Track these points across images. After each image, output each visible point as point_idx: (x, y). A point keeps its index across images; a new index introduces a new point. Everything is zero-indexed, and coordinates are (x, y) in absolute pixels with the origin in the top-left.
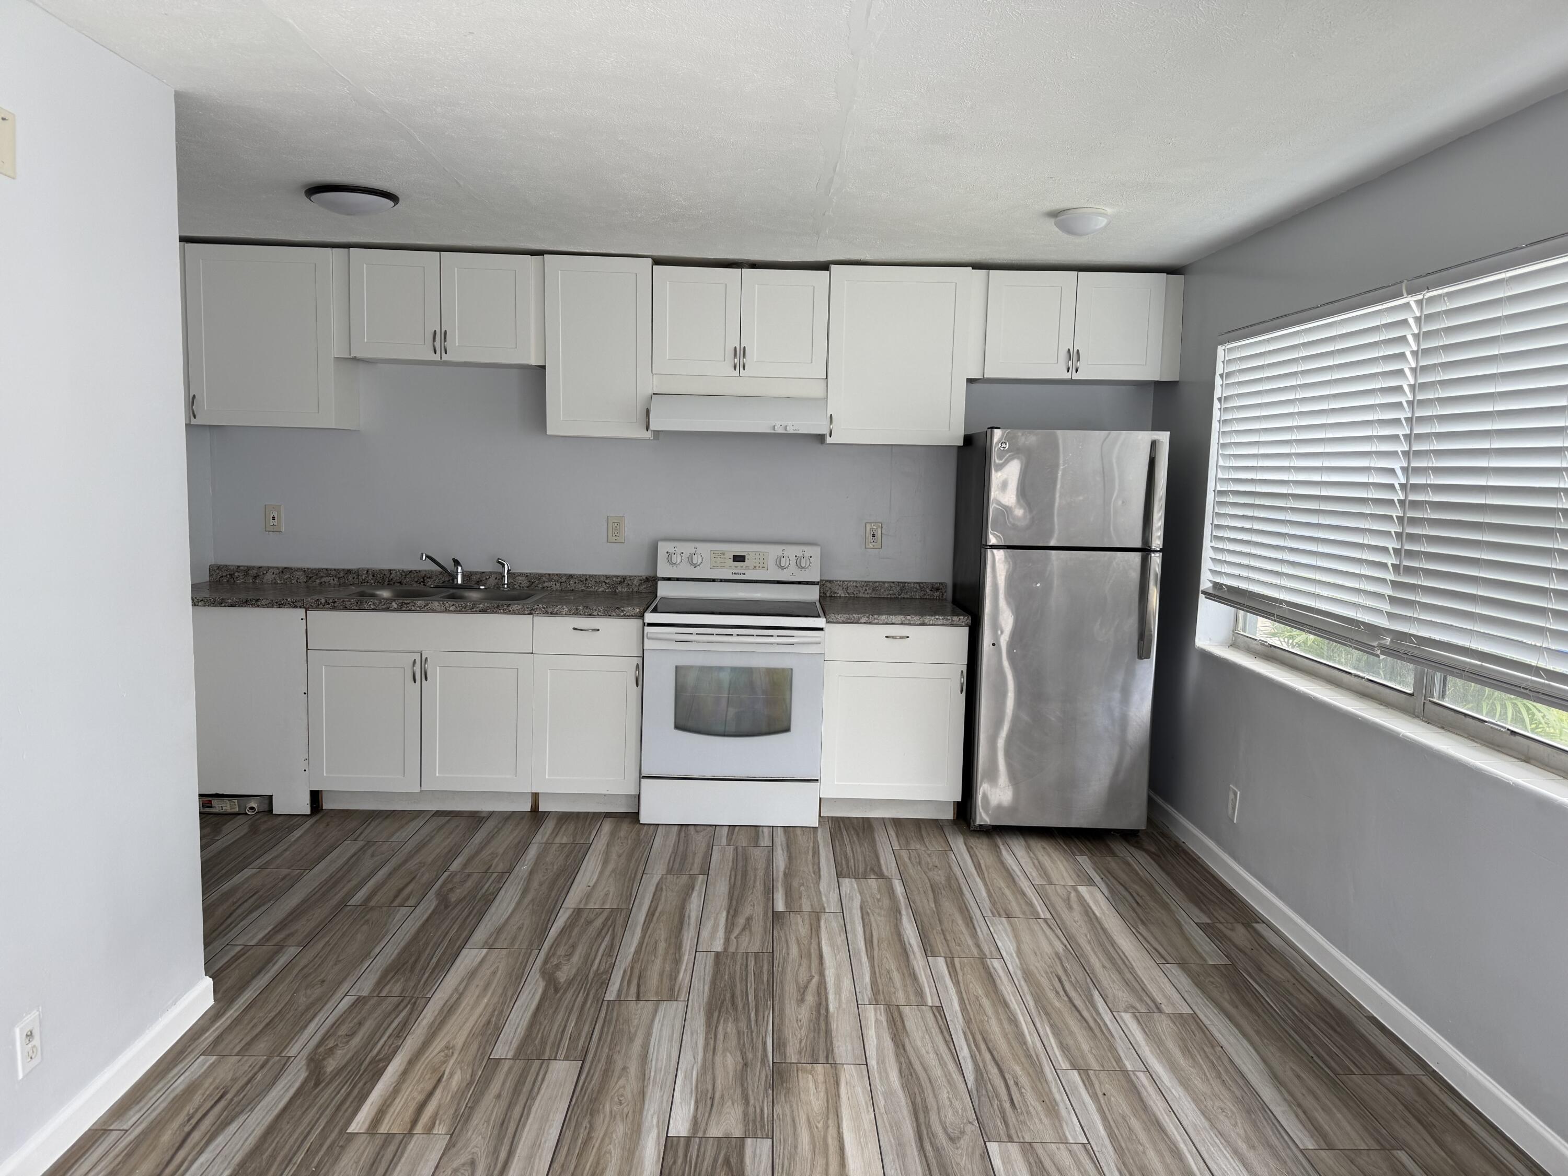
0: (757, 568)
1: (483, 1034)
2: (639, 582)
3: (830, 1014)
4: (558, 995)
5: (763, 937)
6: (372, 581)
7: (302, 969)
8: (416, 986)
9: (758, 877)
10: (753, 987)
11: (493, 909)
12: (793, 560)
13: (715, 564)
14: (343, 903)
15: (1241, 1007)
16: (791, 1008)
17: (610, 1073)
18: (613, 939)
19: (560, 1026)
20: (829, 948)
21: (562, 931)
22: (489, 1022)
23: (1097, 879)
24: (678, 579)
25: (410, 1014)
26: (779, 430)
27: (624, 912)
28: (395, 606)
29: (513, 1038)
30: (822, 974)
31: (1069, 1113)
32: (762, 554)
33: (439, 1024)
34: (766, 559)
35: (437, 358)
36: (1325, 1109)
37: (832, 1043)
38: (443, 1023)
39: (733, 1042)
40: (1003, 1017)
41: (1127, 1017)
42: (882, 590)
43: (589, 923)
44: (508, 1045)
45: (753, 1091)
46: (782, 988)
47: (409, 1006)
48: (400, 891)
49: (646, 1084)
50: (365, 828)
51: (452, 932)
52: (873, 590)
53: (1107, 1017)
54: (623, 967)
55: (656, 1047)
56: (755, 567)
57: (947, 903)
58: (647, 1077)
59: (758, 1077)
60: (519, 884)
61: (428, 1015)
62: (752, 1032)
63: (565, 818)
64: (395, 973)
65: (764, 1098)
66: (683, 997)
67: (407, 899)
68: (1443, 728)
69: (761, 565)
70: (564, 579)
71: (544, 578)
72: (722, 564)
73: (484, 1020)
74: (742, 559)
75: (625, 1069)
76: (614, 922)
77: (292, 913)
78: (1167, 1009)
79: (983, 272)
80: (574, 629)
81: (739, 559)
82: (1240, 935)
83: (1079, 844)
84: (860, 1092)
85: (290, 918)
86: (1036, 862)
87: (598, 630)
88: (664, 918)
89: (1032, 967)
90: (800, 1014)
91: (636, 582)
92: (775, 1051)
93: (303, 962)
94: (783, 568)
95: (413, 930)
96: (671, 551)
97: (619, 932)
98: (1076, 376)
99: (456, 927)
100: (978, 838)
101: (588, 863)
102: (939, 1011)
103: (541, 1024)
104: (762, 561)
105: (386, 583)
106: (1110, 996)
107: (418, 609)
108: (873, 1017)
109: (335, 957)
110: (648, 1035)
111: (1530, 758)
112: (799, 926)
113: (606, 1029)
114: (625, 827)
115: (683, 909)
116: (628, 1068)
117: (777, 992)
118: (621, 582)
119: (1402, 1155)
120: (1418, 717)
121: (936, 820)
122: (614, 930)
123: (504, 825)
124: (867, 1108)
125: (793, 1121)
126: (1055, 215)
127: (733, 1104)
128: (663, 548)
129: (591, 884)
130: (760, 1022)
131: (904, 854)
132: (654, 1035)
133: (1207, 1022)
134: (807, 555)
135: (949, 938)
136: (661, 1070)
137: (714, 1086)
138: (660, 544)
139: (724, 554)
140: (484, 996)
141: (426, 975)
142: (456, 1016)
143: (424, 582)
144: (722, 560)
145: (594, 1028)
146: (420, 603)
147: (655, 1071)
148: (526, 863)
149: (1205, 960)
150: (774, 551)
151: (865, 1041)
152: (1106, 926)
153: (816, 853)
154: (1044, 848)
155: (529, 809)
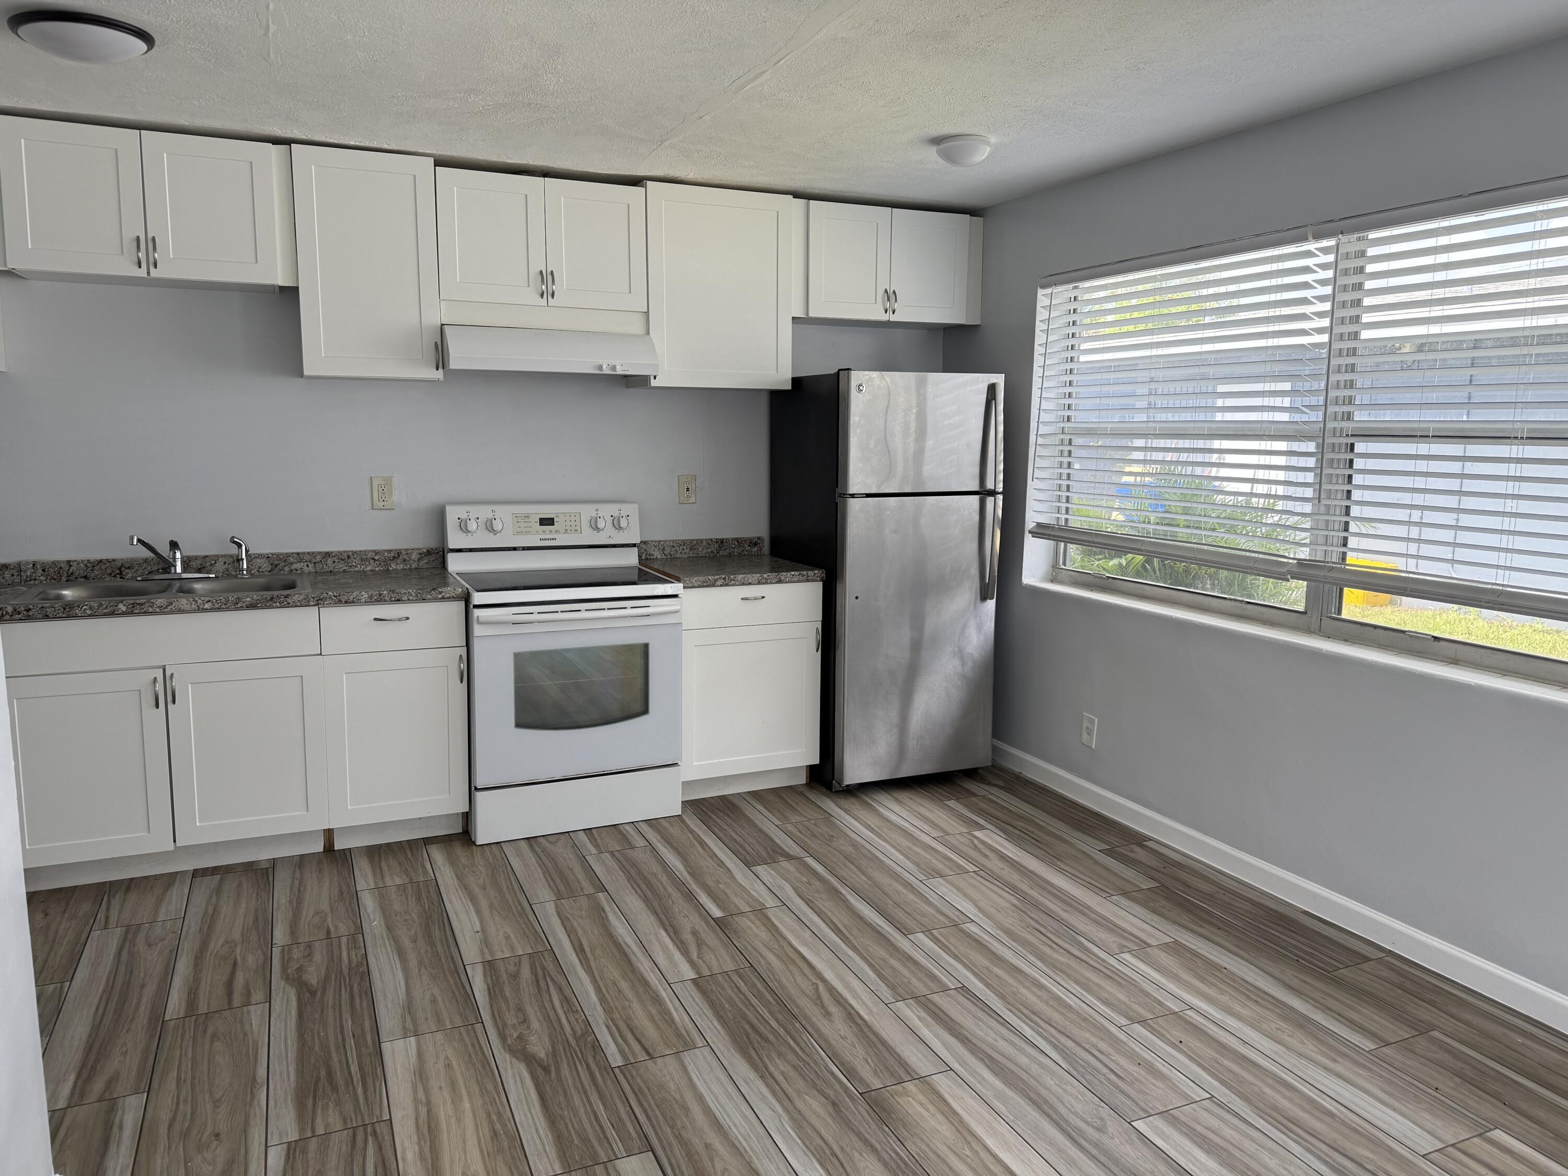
0: (569, 531)
1: (501, 1150)
2: (418, 556)
3: (869, 1023)
4: (553, 1074)
5: (727, 951)
6: (42, 578)
7: (170, 1126)
8: (357, 1108)
9: (664, 883)
10: (766, 1011)
11: (377, 985)
12: (610, 520)
13: (519, 530)
14: (158, 1021)
15: (1205, 925)
16: (824, 1026)
17: (696, 1157)
18: (560, 990)
19: (586, 1112)
20: (805, 948)
21: (490, 993)
22: (495, 1134)
23: (982, 822)
24: (471, 550)
25: (380, 1148)
26: (606, 371)
27: (546, 954)
28: (124, 609)
29: (543, 1145)
30: (824, 980)
31: (1171, 1071)
32: (573, 515)
33: (431, 1151)
34: (578, 522)
35: (142, 272)
36: (1352, 1008)
37: (899, 1056)
38: (435, 1149)
39: (800, 1084)
40: (1028, 984)
41: (1127, 956)
42: (700, 549)
43: (515, 976)
44: (544, 1155)
45: (868, 1133)
46: (797, 1006)
47: (370, 1138)
48: (230, 984)
49: (747, 1159)
50: (108, 910)
51: (348, 1025)
52: (691, 549)
53: (1112, 961)
54: (601, 1022)
55: (721, 1110)
56: (566, 530)
57: (876, 874)
58: (743, 1151)
59: (859, 1113)
60: (385, 944)
61: (407, 1144)
62: (809, 1064)
63: (375, 853)
64: (314, 1098)
65: (886, 1138)
66: (700, 1042)
67: (248, 994)
68: (1346, 641)
69: (573, 528)
70: (318, 558)
71: (292, 559)
72: (529, 530)
73: (486, 1131)
74: (550, 522)
75: (707, 1146)
76: (544, 969)
77: (90, 1050)
78: (1153, 942)
79: (801, 202)
80: (376, 619)
81: (547, 522)
82: (1140, 854)
83: (939, 790)
84: (974, 1103)
85: (92, 1057)
86: (916, 814)
87: (408, 618)
88: (598, 952)
89: (1007, 925)
90: (840, 1030)
91: (414, 556)
92: (850, 1079)
93: (165, 1116)
94: (597, 529)
95: (292, 1034)
96: (464, 516)
97: (560, 979)
98: (893, 318)
99: (347, 1016)
100: (845, 799)
101: (451, 902)
102: (964, 990)
103: (562, 1117)
104: (573, 523)
105: (64, 579)
106: (1096, 939)
107: (158, 610)
108: (911, 1013)
109: (207, 1096)
110: (700, 1099)
111: (1458, 660)
112: (751, 927)
113: (645, 1104)
114: (459, 851)
115: (612, 936)
116: (710, 1145)
117: (796, 1011)
118: (394, 558)
119: (1436, 1034)
120: (1314, 633)
121: (790, 787)
122: (552, 979)
123: (301, 874)
124: (995, 1118)
125: (939, 1156)
126: (937, 141)
127: (861, 1155)
128: (453, 514)
129: (478, 928)
130: (807, 1050)
131: (789, 827)
132: (706, 1095)
133: (1194, 947)
134: (624, 514)
135: (909, 911)
136: (750, 1137)
137: (824, 1140)
138: (449, 509)
139: (528, 517)
140: (461, 1099)
141: (360, 1090)
142: (445, 1135)
143: (121, 574)
144: (528, 525)
145: (630, 1106)
146: (160, 601)
147: (745, 1140)
148: (372, 917)
149: (1140, 887)
150: (587, 511)
151: (928, 1043)
152: (1032, 868)
153: (703, 844)
154: (911, 799)
155: (322, 850)
